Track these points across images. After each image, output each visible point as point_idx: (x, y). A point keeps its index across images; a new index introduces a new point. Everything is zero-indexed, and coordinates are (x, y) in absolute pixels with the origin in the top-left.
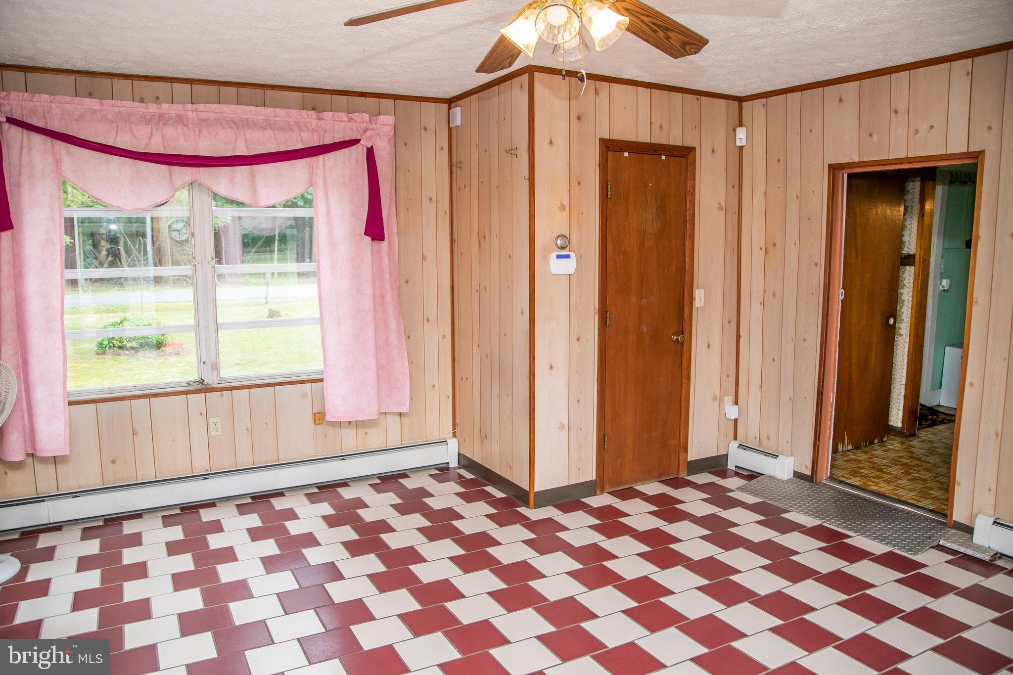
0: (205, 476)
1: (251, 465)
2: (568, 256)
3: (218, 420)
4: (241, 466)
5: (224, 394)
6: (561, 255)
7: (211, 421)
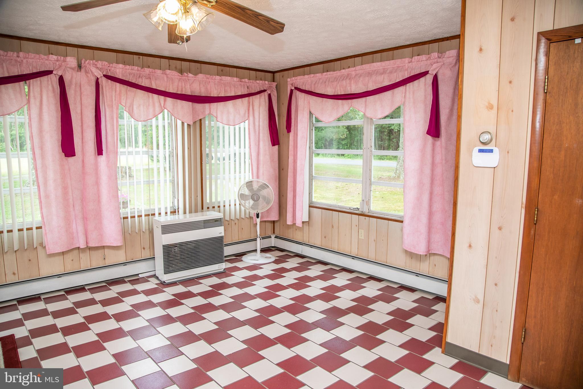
0: (353, 257)
1: (374, 260)
2: (491, 151)
3: (363, 231)
4: (370, 259)
5: (366, 218)
6: (483, 150)
7: (360, 230)
